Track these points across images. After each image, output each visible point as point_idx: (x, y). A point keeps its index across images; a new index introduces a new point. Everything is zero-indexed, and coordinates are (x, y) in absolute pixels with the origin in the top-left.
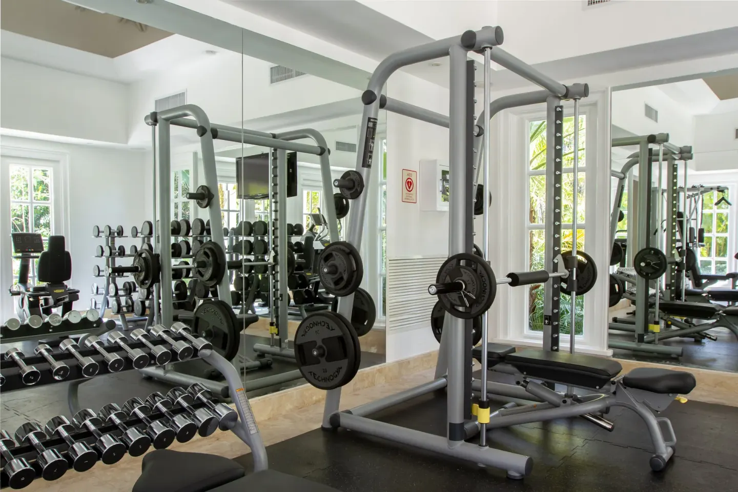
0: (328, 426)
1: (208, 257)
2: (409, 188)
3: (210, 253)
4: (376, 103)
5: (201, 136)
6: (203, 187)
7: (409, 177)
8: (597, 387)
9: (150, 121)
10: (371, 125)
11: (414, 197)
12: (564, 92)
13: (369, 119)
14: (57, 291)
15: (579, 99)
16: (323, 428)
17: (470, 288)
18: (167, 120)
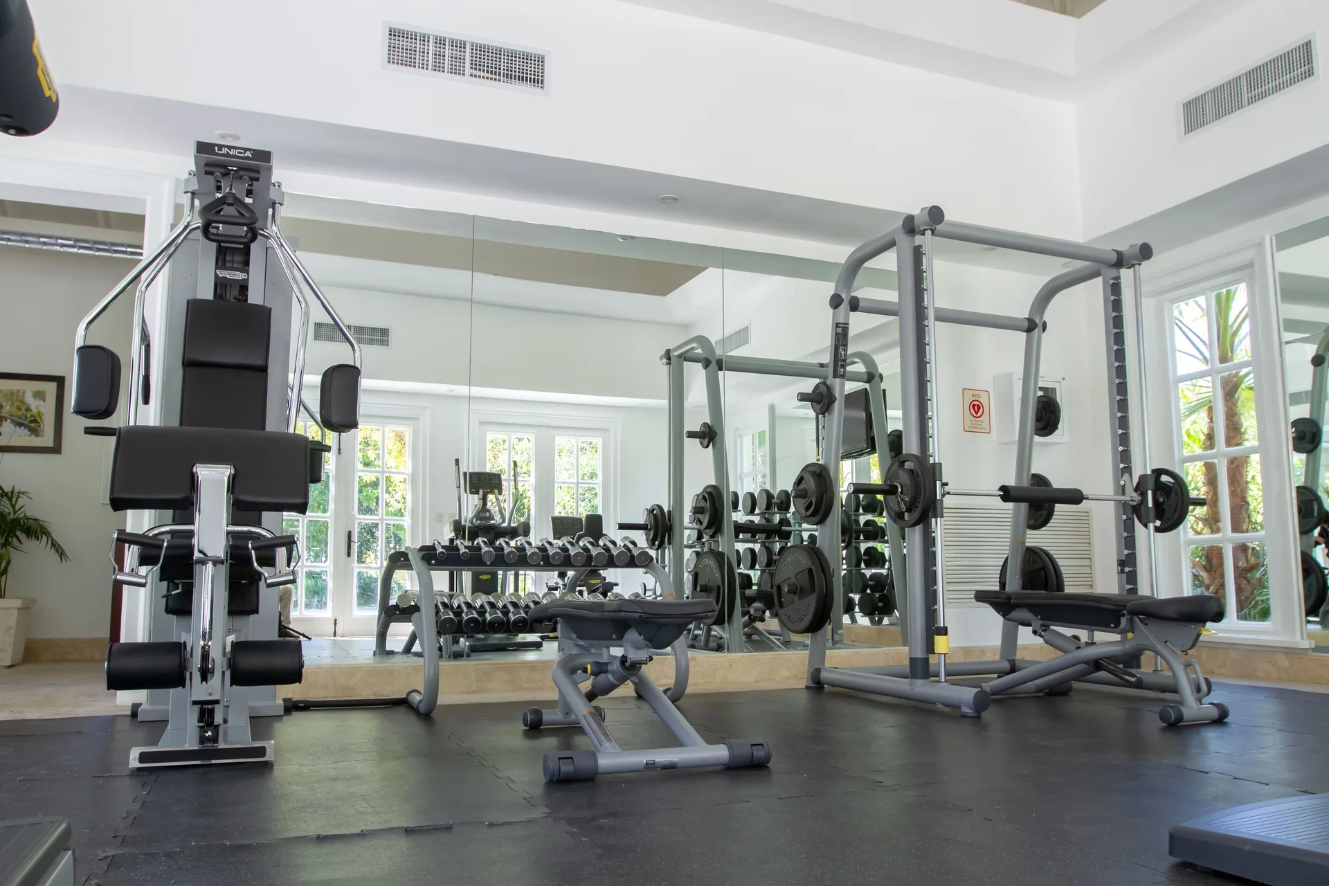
0: (811, 684)
1: (706, 501)
2: (977, 413)
3: (707, 497)
4: (844, 306)
5: (705, 368)
6: (705, 424)
7: (974, 399)
8: (1112, 625)
9: (665, 360)
10: (839, 330)
11: (986, 425)
12: (1114, 257)
13: (837, 325)
14: (593, 582)
15: (1140, 264)
16: (807, 688)
17: (905, 491)
18: (679, 356)
